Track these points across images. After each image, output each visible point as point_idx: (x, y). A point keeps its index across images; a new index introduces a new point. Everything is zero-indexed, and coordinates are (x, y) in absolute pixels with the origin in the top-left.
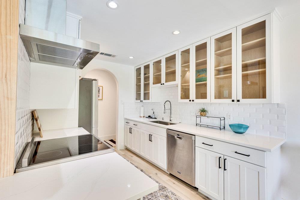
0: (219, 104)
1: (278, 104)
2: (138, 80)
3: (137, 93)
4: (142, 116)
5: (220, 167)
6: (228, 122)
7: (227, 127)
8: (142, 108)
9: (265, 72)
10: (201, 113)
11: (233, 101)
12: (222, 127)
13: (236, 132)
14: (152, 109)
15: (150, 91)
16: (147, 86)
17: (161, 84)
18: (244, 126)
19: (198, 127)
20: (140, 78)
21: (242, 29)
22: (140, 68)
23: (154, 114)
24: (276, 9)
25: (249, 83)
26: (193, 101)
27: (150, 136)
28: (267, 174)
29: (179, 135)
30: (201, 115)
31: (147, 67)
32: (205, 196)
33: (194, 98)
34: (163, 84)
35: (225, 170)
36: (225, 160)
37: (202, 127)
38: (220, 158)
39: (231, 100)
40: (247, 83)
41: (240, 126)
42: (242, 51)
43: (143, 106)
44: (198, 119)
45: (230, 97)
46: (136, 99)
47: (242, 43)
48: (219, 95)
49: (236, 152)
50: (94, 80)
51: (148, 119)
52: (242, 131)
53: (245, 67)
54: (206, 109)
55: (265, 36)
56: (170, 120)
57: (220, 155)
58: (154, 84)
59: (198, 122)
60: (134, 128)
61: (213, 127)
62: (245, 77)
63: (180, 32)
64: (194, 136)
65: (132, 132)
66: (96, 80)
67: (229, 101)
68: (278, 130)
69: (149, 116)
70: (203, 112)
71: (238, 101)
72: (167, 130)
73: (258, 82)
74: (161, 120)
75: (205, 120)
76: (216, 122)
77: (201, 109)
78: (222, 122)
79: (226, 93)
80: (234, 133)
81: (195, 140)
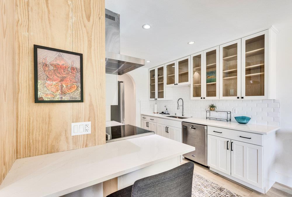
0: (226, 100)
1: (274, 100)
2: (152, 81)
3: (151, 93)
4: (156, 112)
5: (228, 149)
6: (233, 115)
7: (233, 119)
8: (156, 106)
9: (263, 75)
10: (210, 108)
11: (238, 98)
12: (228, 120)
13: (240, 123)
14: (165, 106)
15: (164, 90)
16: (161, 86)
17: (175, 84)
18: (247, 118)
19: (208, 120)
20: (154, 79)
21: (246, 41)
22: (154, 70)
23: (167, 110)
24: (273, 26)
25: (251, 82)
26: (204, 98)
27: (167, 128)
28: (263, 151)
29: (193, 126)
30: (211, 110)
31: (161, 69)
32: (216, 173)
33: (205, 96)
34: (177, 84)
35: (232, 150)
36: (232, 143)
37: (211, 120)
38: (228, 142)
39: (237, 97)
40: (250, 82)
41: (244, 118)
42: (246, 57)
43: (156, 104)
44: (208, 113)
45: (235, 94)
46: (151, 98)
47: (246, 52)
48: (227, 93)
49: (240, 137)
50: (121, 82)
51: (161, 114)
52: (245, 121)
53: (248, 71)
54: (214, 105)
55: (264, 47)
56: (183, 116)
57: (228, 140)
58: (167, 84)
59: (208, 116)
60: (150, 122)
61: (220, 120)
62: (248, 79)
63: (195, 42)
64: (206, 126)
65: (149, 126)
66: (123, 82)
67: (235, 98)
68: (274, 120)
69: (163, 112)
70: (212, 107)
71: (242, 98)
72: (182, 123)
73: (260, 81)
74: (174, 115)
75: (213, 114)
76: (224, 116)
77: (211, 105)
78: (229, 115)
79: (232, 91)
80: (239, 124)
81: (207, 130)
